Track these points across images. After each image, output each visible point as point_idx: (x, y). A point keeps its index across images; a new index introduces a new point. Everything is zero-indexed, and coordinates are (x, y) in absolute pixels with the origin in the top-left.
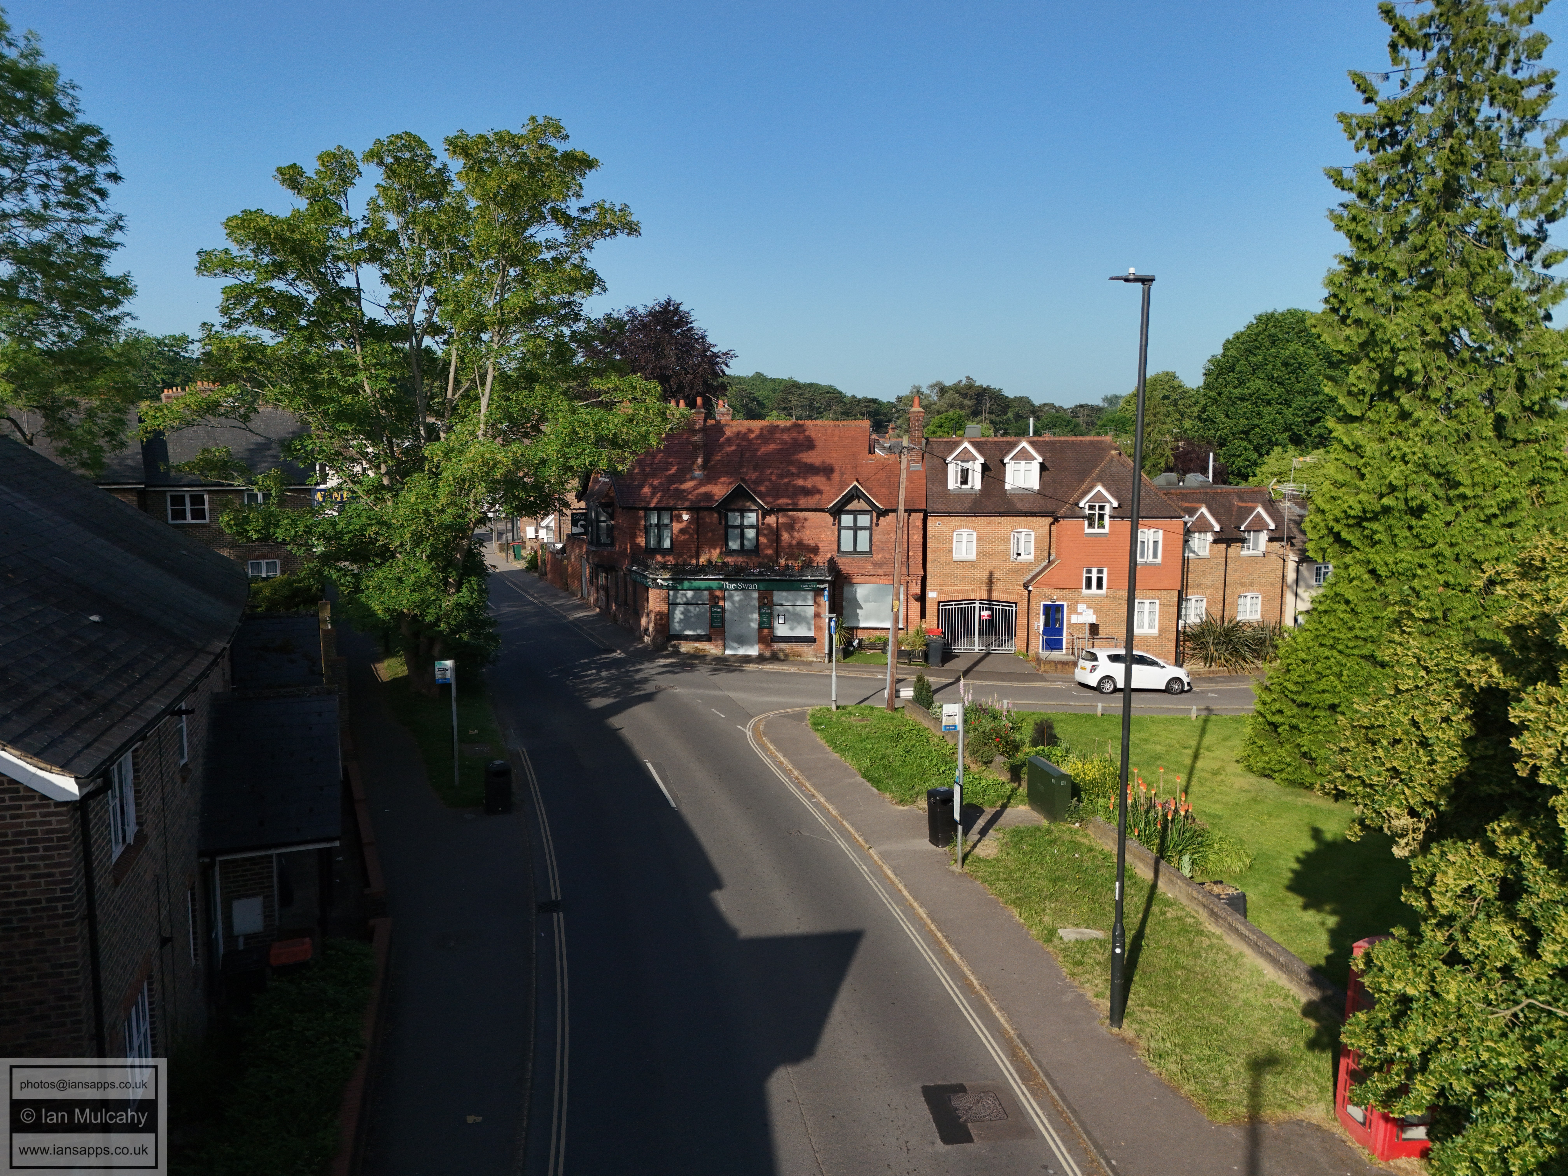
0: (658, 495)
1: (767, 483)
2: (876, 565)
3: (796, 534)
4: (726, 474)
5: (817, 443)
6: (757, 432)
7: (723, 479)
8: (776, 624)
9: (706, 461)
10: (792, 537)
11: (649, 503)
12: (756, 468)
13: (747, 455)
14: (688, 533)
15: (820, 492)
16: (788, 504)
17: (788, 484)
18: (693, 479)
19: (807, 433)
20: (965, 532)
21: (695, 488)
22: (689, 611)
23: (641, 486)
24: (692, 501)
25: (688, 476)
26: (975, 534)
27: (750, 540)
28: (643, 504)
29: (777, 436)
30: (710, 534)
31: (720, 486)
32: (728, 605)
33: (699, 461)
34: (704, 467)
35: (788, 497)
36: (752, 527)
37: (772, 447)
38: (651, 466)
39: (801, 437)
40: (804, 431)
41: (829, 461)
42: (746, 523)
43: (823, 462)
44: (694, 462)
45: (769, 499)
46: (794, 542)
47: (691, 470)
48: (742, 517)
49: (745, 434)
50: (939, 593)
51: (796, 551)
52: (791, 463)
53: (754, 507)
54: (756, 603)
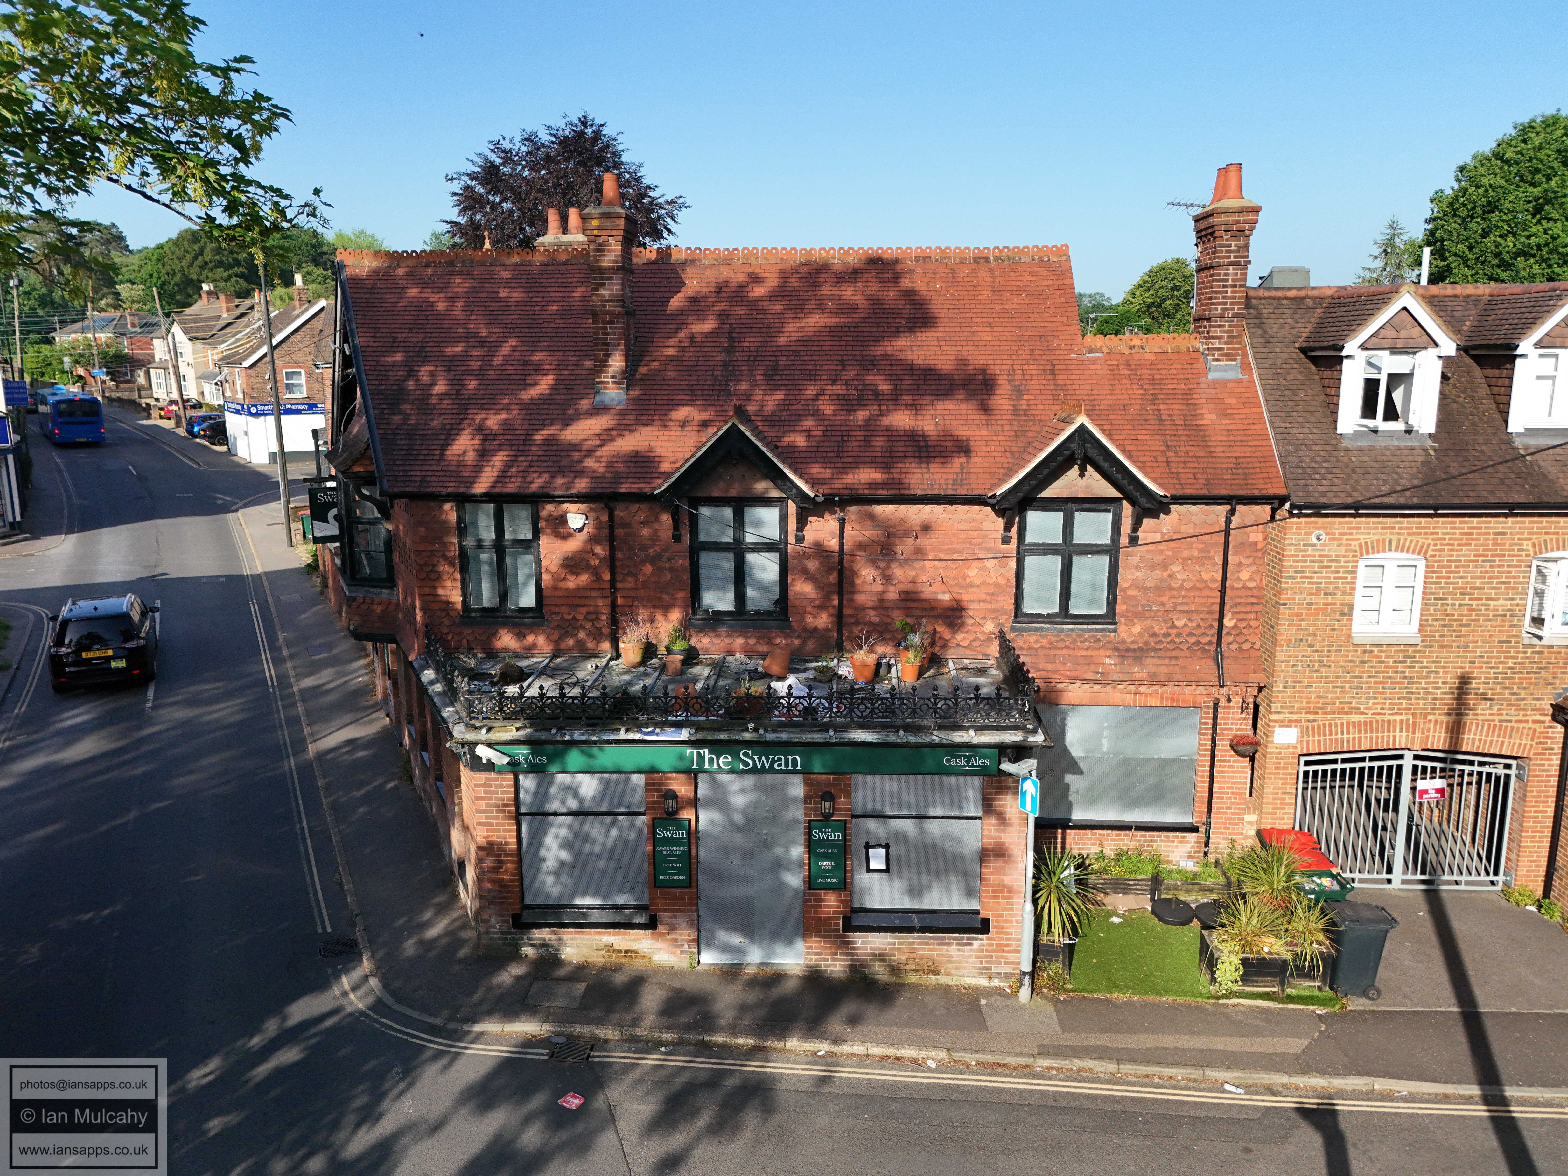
0: (499, 459)
1: (808, 423)
2: (1124, 652)
3: (898, 572)
4: (692, 397)
5: (939, 306)
6: (772, 282)
7: (682, 413)
8: (862, 879)
9: (633, 361)
10: (887, 579)
11: (471, 483)
12: (773, 379)
13: (749, 342)
14: (587, 567)
15: (963, 448)
16: (873, 485)
17: (870, 425)
18: (599, 410)
19: (906, 283)
20: (1391, 560)
21: (606, 436)
22: (587, 839)
23: (450, 434)
24: (595, 478)
25: (584, 404)
26: (1421, 565)
27: (762, 587)
28: (452, 487)
29: (826, 290)
30: (648, 569)
31: (674, 432)
32: (707, 820)
33: (617, 363)
34: (629, 377)
35: (872, 463)
36: (769, 547)
37: (816, 321)
38: (480, 374)
39: (891, 294)
40: (896, 278)
41: (978, 359)
42: (750, 538)
43: (963, 362)
44: (602, 365)
45: (816, 470)
46: (892, 594)
47: (592, 386)
48: (739, 521)
49: (742, 287)
50: (1305, 731)
51: (898, 619)
52: (869, 364)
53: (775, 493)
54: (796, 813)
